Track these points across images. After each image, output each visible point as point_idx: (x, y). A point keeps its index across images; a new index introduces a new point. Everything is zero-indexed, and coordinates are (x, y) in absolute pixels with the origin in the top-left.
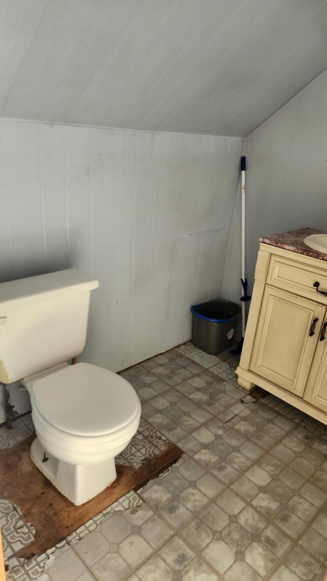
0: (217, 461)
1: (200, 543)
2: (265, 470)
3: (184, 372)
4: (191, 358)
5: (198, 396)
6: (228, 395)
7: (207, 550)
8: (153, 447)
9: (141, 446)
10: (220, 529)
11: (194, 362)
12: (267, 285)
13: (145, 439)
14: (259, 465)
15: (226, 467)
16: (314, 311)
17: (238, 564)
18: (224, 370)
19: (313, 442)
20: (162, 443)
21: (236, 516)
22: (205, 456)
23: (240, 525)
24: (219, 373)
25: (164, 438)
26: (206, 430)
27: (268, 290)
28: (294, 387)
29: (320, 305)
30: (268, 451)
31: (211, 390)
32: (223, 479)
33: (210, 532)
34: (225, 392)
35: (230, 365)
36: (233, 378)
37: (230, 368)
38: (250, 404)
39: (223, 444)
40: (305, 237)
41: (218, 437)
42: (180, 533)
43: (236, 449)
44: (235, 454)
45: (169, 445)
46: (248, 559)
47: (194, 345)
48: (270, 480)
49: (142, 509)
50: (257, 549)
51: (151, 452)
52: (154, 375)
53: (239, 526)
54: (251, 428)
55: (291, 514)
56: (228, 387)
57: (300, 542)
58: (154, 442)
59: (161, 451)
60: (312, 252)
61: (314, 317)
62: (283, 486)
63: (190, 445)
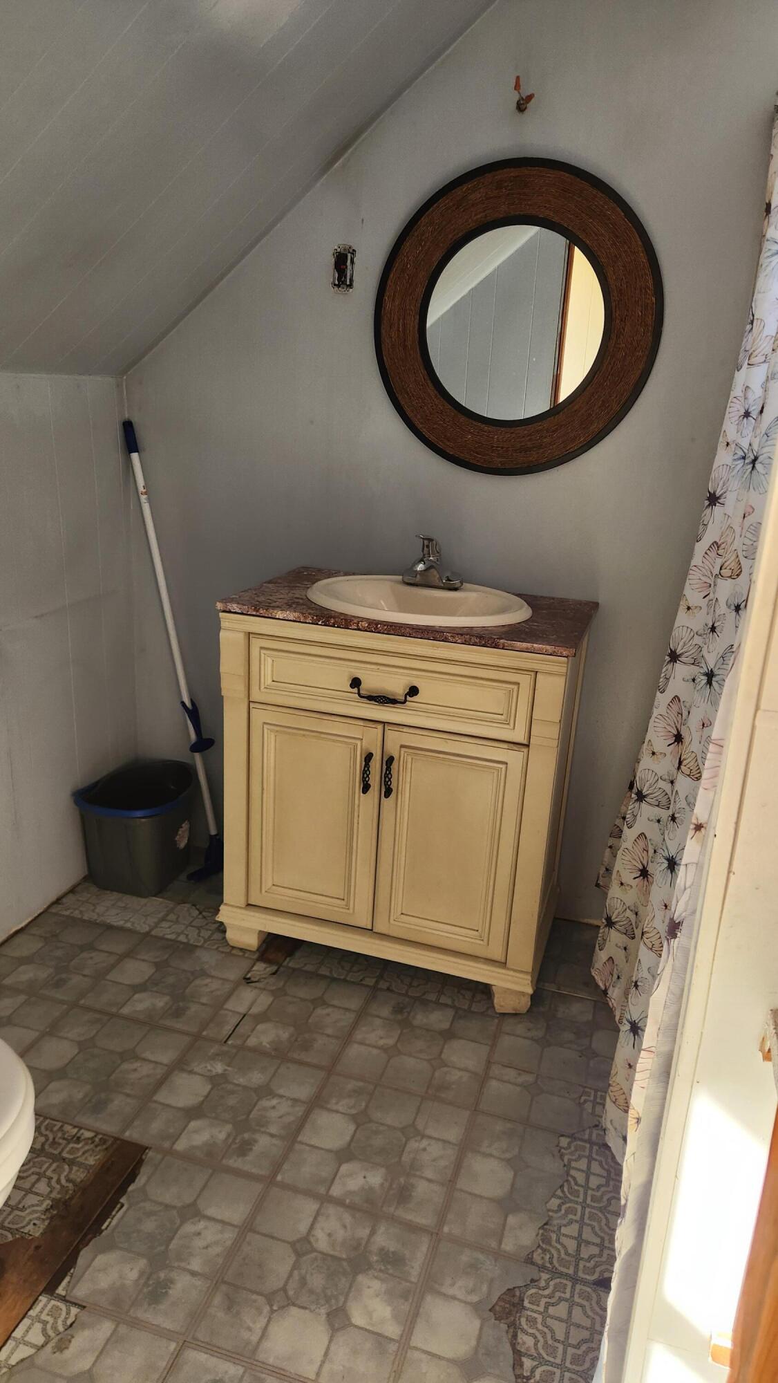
0: (229, 1135)
1: (245, 1335)
2: (337, 1112)
3: (91, 958)
4: (102, 918)
5: (142, 1004)
6: (213, 977)
7: (266, 1344)
8: (66, 1167)
9: (34, 1178)
10: (281, 1284)
11: (110, 927)
12: (252, 705)
13: (38, 1156)
14: (322, 1107)
15: (256, 1141)
16: (362, 739)
17: (341, 1338)
18: (187, 923)
19: (412, 1014)
20: (87, 1148)
21: (306, 1239)
22: (200, 1135)
23: (320, 1252)
24: (179, 934)
25: (88, 1134)
26: (184, 1075)
27: (259, 716)
28: (351, 911)
29: (371, 724)
30: (331, 1068)
31: (171, 980)
32: (255, 1171)
33: (261, 1300)
34: (204, 974)
35: (198, 907)
36: (212, 934)
37: (200, 913)
38: (266, 981)
39: (232, 1092)
40: (308, 588)
41: (216, 1081)
42: (194, 1338)
43: (265, 1091)
44: (266, 1103)
45: (104, 1147)
46: (358, 1318)
47: (98, 887)
48: (352, 1127)
49: (84, 1326)
50: (369, 1287)
51: (63, 1181)
52: (15, 990)
53: (320, 1256)
54: (284, 1033)
55: (413, 1180)
56: (208, 958)
57: (446, 1229)
58: (65, 1155)
59: (87, 1168)
60: (334, 618)
61: (363, 752)
62: (381, 1128)
63: (156, 1126)
